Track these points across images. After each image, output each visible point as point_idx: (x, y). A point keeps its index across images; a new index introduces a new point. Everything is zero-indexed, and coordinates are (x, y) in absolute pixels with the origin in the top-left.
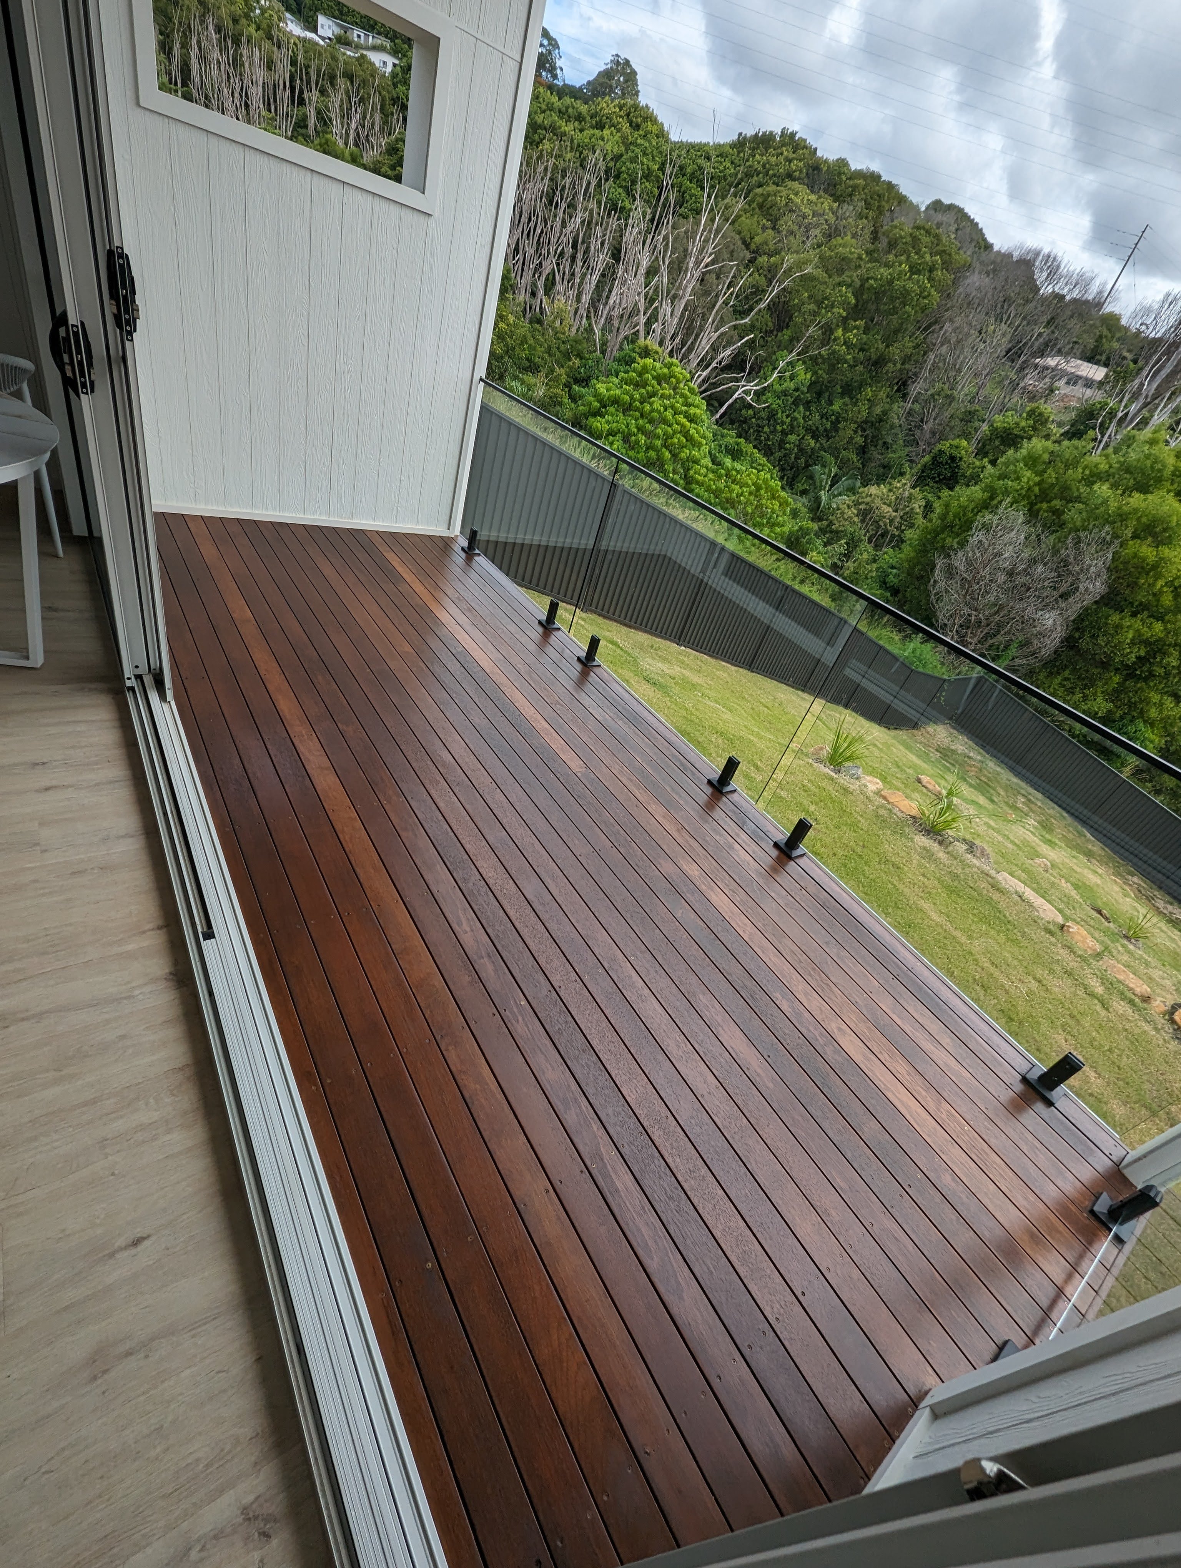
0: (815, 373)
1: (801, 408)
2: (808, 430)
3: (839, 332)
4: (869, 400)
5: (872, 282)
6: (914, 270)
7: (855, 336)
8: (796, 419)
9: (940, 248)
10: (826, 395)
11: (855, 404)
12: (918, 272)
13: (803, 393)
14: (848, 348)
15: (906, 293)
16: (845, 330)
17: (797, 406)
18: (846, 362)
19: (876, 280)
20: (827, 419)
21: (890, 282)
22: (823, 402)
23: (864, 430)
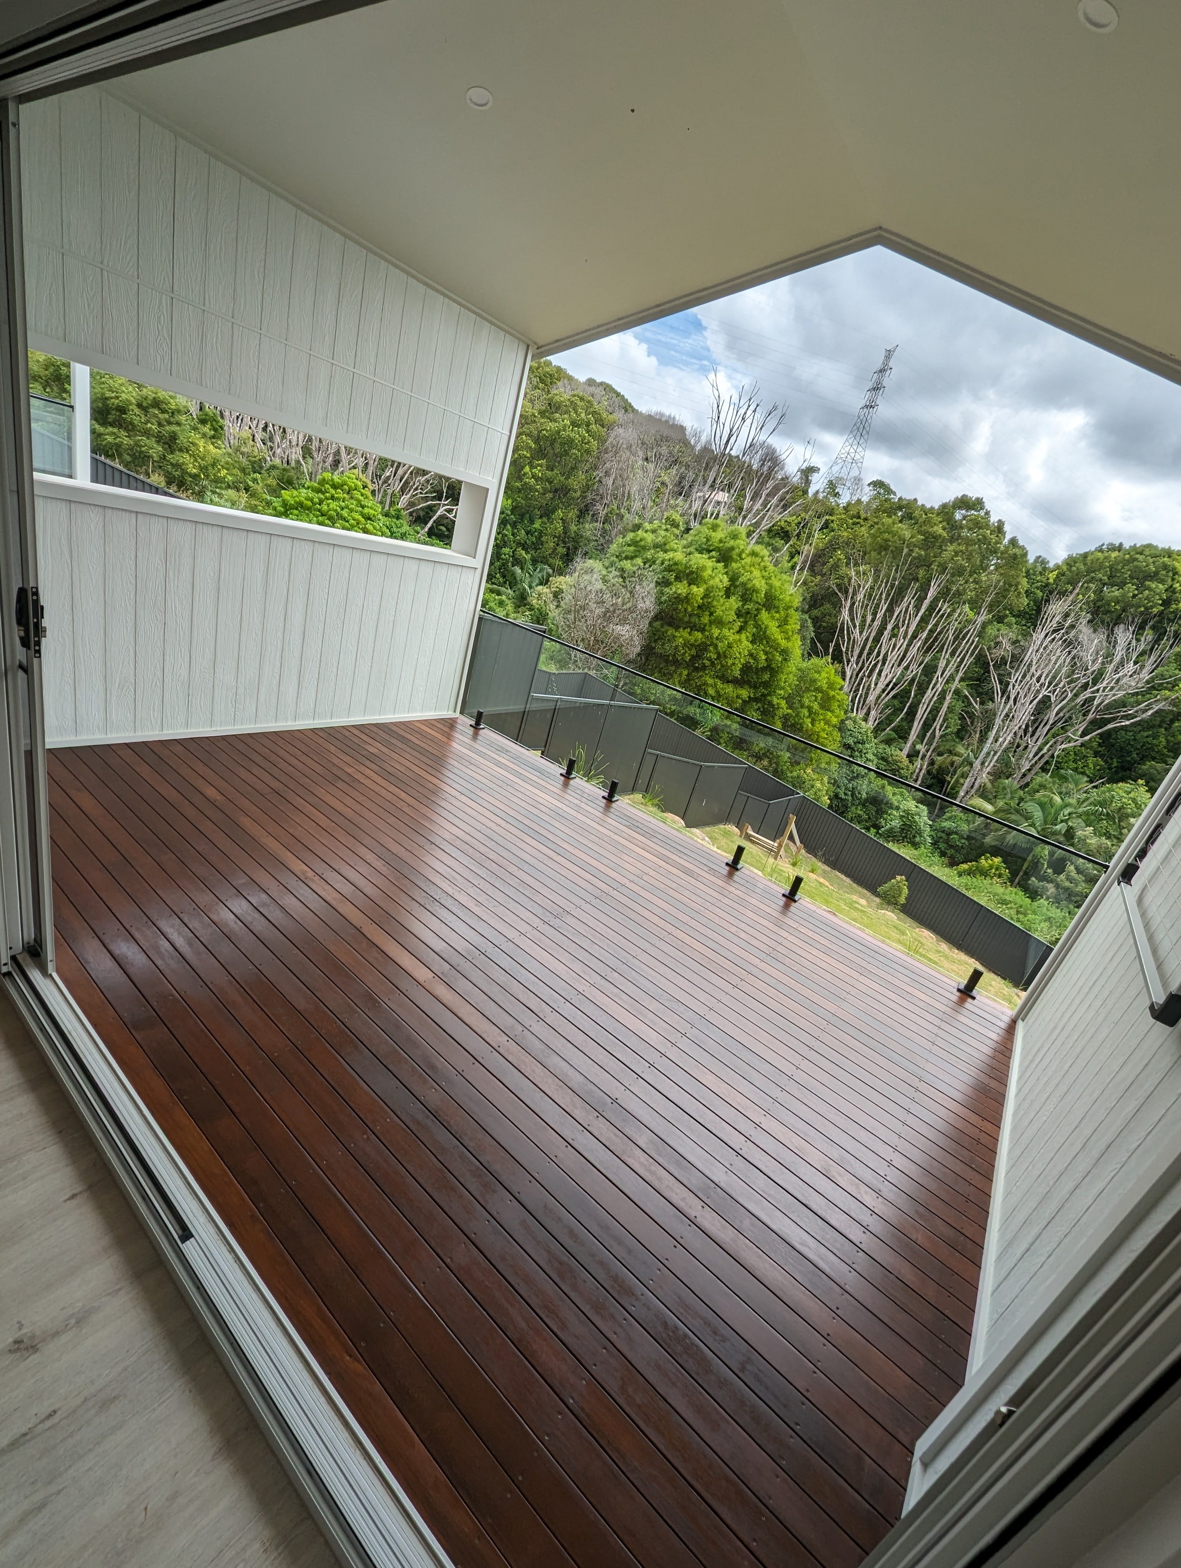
0: (514, 500)
1: (509, 527)
2: (519, 544)
3: (527, 469)
4: (562, 519)
5: (544, 432)
6: (574, 424)
7: (540, 471)
8: (506, 535)
9: (592, 410)
10: (527, 516)
11: (552, 523)
12: (579, 426)
13: (508, 515)
14: (536, 480)
15: (570, 442)
16: (532, 467)
17: (505, 525)
18: (537, 490)
19: (547, 431)
20: (532, 535)
21: (558, 432)
22: (526, 522)
23: (564, 542)
